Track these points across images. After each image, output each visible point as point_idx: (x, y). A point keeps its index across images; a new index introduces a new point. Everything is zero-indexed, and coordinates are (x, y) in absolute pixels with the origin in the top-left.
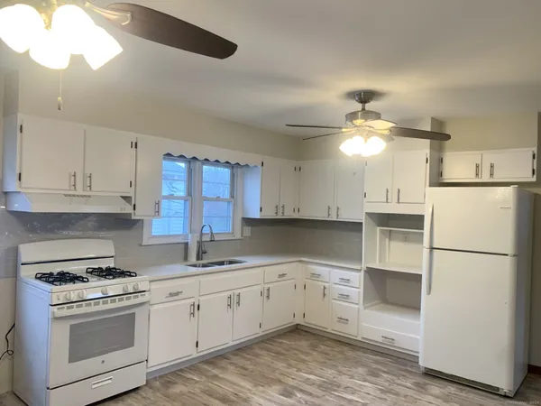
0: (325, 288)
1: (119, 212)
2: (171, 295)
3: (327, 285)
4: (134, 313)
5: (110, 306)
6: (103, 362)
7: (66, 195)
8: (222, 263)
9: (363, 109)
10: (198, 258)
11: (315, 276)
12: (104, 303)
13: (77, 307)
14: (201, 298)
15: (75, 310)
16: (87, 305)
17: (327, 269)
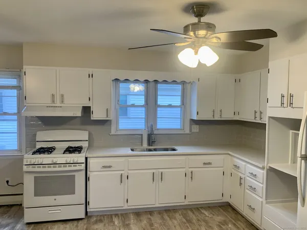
0: (241, 178)
1: (73, 116)
2: (104, 167)
3: (243, 176)
4: (74, 176)
5: (57, 169)
6: (55, 200)
7: (47, 107)
8: (166, 150)
9: (199, 21)
10: (149, 144)
11: (237, 167)
12: (54, 167)
13: (38, 167)
14: (130, 172)
15: (37, 169)
16: (43, 167)
17: (244, 163)
